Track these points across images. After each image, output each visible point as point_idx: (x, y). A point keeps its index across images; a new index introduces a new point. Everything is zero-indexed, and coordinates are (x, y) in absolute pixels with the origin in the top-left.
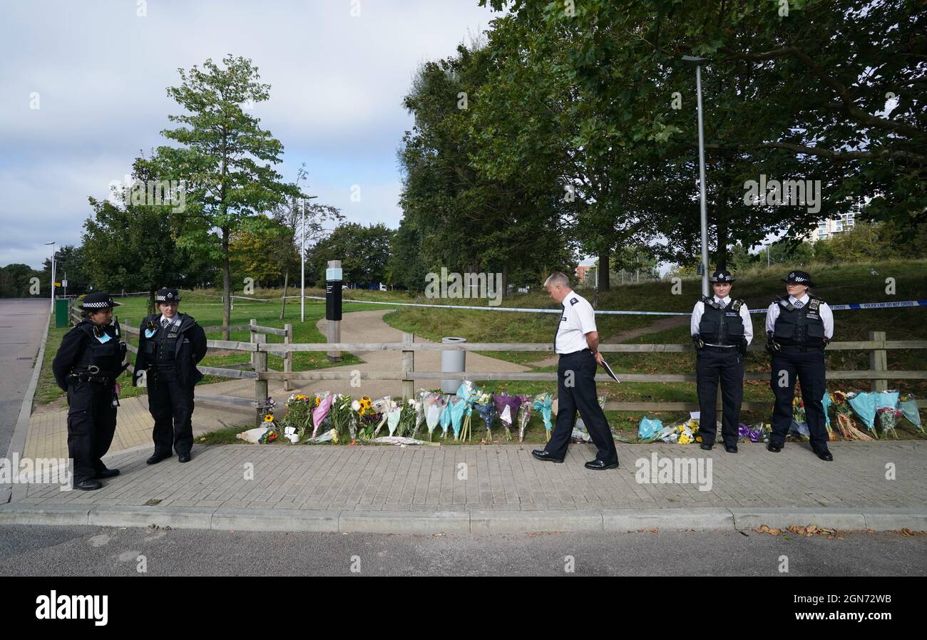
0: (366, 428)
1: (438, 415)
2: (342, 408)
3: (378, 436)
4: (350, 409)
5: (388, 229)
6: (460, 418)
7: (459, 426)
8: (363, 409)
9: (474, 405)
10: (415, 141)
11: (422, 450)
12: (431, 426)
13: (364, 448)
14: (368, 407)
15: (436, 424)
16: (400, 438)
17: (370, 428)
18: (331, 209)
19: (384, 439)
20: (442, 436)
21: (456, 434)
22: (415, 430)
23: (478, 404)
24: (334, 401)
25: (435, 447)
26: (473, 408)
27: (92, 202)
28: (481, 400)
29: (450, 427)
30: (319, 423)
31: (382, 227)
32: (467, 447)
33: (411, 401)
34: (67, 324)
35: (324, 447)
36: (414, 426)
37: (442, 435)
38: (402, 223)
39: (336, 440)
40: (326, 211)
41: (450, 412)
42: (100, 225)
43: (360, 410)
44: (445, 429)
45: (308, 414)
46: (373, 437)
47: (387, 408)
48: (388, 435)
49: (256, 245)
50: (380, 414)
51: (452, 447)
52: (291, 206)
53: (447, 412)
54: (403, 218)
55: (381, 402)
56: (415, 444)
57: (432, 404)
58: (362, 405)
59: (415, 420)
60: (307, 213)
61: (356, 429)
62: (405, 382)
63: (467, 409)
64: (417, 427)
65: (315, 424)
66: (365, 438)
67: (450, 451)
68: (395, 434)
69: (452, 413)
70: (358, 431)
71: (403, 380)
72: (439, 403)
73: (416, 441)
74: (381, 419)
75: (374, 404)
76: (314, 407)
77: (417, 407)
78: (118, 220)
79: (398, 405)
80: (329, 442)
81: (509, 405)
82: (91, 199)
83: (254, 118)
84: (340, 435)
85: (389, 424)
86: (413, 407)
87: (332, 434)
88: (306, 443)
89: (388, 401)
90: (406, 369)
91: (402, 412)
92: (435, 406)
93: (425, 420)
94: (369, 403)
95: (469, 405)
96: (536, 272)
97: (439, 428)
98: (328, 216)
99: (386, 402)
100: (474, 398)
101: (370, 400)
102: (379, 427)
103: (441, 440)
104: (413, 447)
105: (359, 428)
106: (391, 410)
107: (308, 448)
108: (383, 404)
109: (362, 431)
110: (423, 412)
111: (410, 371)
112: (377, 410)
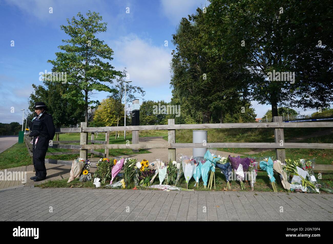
0: (144, 179)
1: (192, 171)
2: (130, 166)
3: (152, 184)
4: (135, 167)
5: (166, 103)
6: (207, 173)
7: (207, 178)
8: (143, 167)
9: (217, 164)
10: (177, 55)
11: (181, 193)
12: (188, 178)
13: (141, 191)
14: (146, 166)
15: (190, 177)
16: (167, 186)
17: (147, 179)
18: (139, 88)
19: (156, 186)
20: (195, 186)
21: (205, 184)
22: (177, 180)
23: (219, 163)
24: (126, 162)
25: (190, 192)
26: (216, 166)
27: (34, 86)
28: (221, 161)
29: (201, 180)
30: (115, 175)
31: (163, 102)
32: (214, 193)
33: (174, 162)
34: (23, 142)
35: (116, 190)
36: (176, 178)
37: (195, 184)
38: (172, 100)
39: (124, 186)
40: (136, 89)
41: (200, 169)
42: (37, 96)
43: (141, 168)
44: (197, 181)
45: (109, 169)
46: (149, 185)
47: (158, 167)
48: (159, 184)
49: (108, 111)
50: (154, 171)
51: (203, 192)
52: (120, 87)
53: (198, 169)
54: (172, 97)
55: (154, 163)
56: (176, 190)
57: (187, 163)
58: (143, 165)
59: (177, 174)
60: (127, 90)
61: (138, 180)
62: (170, 150)
63: (212, 167)
64: (178, 178)
65: (112, 176)
66: (144, 185)
67: (202, 195)
68: (163, 183)
69: (201, 169)
70: (140, 181)
71: (169, 149)
72: (193, 163)
73: (177, 188)
74: (154, 173)
75: (150, 164)
76: (112, 166)
77: (178, 166)
78: (44, 93)
79: (165, 165)
80: (120, 187)
81: (242, 164)
82: (33, 85)
83: (101, 40)
84: (127, 183)
85: (160, 177)
86: (175, 166)
87: (122, 182)
88: (104, 188)
89: (159, 162)
90: (170, 141)
91: (168, 169)
92: (190, 164)
93: (183, 175)
94: (147, 163)
95: (213, 164)
96: (236, 120)
97: (192, 179)
98: (137, 91)
99: (157, 162)
100: (217, 160)
101: (147, 161)
102: (153, 178)
103: (195, 188)
104: (175, 192)
105: (140, 179)
106: (161, 168)
107: (105, 190)
108: (156, 164)
109: (142, 181)
110: (182, 168)
111: (173, 143)
112: (152, 168)
